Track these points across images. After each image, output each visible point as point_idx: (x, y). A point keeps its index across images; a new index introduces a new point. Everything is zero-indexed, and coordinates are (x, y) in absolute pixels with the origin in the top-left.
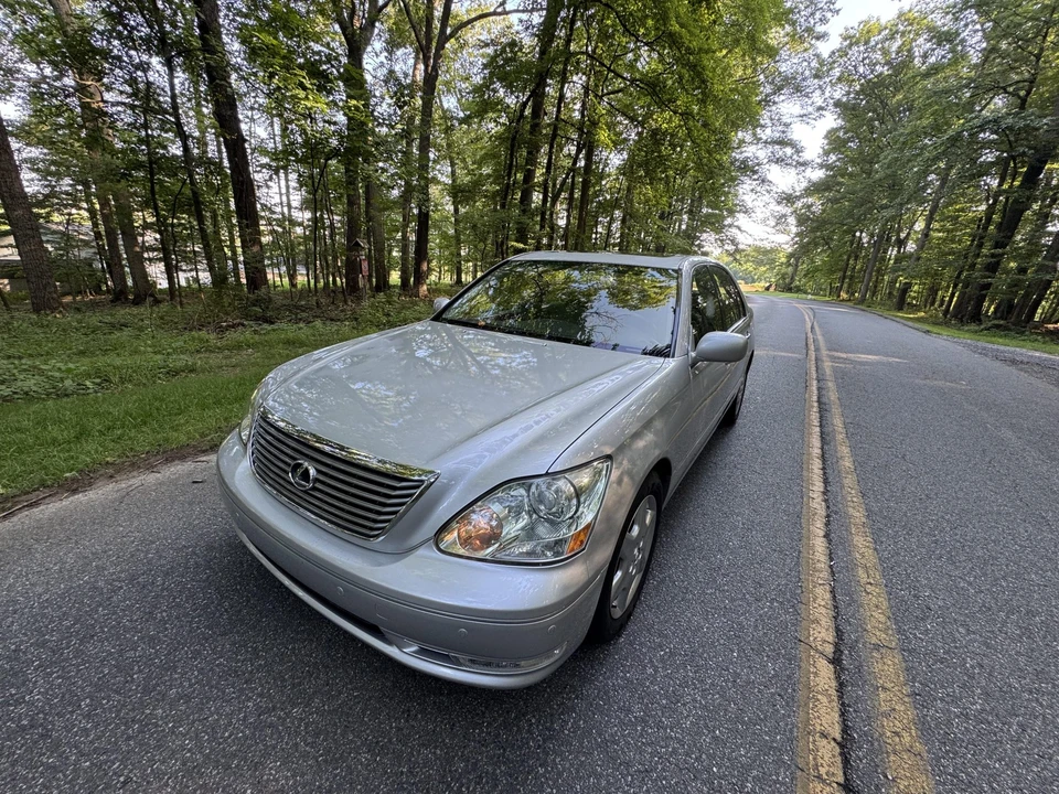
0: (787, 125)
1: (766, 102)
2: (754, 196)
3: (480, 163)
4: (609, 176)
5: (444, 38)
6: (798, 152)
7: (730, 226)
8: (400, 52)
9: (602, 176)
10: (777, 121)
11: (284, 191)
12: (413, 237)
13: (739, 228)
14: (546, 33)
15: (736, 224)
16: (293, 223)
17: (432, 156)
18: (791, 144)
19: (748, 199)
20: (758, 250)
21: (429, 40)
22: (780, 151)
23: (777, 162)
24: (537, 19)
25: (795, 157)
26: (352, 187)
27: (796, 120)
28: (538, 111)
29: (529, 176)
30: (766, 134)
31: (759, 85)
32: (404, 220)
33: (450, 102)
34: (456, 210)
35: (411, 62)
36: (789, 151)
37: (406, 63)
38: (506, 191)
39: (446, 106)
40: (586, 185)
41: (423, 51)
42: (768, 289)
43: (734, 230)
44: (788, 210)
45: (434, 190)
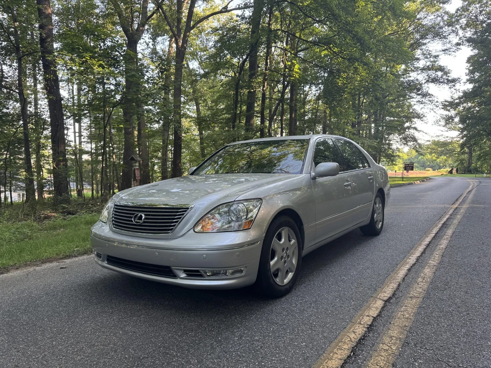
0: (436, 57)
1: (417, 45)
2: (422, 106)
3: (216, 102)
4: (310, 101)
5: (189, 28)
6: (446, 73)
7: (409, 128)
8: (159, 39)
9: (304, 103)
10: (427, 55)
11: (77, 130)
12: (170, 155)
13: (415, 129)
14: (254, 21)
15: (413, 126)
16: (82, 152)
17: (182, 99)
18: (441, 69)
19: (418, 108)
20: (437, 143)
21: (179, 30)
22: (432, 74)
23: (432, 82)
24: (248, 13)
25: (444, 77)
26: (128, 123)
27: (440, 53)
28: (254, 65)
29: (250, 107)
30: (421, 64)
31: (409, 34)
32: (163, 143)
33: (194, 65)
34: (201, 133)
35: (167, 43)
36: (440, 74)
37: (164, 44)
38: (234, 118)
39: (191, 67)
40: (293, 110)
41: (175, 36)
42: (451, 172)
43: (412, 131)
44: (453, 113)
45: (185, 123)
